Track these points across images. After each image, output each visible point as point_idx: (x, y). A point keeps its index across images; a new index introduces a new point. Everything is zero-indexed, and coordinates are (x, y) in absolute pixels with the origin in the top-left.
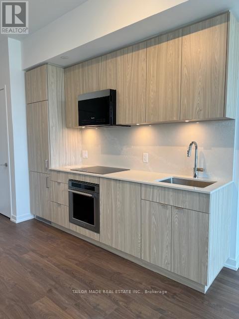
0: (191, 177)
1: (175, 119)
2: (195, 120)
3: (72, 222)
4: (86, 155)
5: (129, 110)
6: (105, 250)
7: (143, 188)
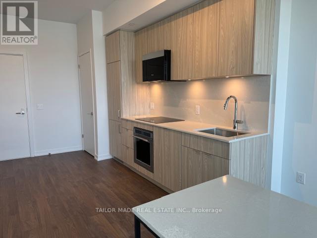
0: (231, 129)
1: (214, 75)
2: (240, 75)
3: (136, 163)
4: (153, 106)
5: (180, 68)
6: (158, 187)
7: (183, 136)
